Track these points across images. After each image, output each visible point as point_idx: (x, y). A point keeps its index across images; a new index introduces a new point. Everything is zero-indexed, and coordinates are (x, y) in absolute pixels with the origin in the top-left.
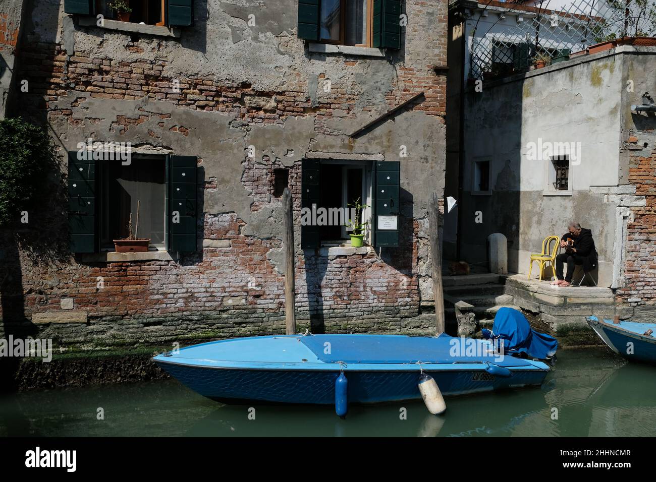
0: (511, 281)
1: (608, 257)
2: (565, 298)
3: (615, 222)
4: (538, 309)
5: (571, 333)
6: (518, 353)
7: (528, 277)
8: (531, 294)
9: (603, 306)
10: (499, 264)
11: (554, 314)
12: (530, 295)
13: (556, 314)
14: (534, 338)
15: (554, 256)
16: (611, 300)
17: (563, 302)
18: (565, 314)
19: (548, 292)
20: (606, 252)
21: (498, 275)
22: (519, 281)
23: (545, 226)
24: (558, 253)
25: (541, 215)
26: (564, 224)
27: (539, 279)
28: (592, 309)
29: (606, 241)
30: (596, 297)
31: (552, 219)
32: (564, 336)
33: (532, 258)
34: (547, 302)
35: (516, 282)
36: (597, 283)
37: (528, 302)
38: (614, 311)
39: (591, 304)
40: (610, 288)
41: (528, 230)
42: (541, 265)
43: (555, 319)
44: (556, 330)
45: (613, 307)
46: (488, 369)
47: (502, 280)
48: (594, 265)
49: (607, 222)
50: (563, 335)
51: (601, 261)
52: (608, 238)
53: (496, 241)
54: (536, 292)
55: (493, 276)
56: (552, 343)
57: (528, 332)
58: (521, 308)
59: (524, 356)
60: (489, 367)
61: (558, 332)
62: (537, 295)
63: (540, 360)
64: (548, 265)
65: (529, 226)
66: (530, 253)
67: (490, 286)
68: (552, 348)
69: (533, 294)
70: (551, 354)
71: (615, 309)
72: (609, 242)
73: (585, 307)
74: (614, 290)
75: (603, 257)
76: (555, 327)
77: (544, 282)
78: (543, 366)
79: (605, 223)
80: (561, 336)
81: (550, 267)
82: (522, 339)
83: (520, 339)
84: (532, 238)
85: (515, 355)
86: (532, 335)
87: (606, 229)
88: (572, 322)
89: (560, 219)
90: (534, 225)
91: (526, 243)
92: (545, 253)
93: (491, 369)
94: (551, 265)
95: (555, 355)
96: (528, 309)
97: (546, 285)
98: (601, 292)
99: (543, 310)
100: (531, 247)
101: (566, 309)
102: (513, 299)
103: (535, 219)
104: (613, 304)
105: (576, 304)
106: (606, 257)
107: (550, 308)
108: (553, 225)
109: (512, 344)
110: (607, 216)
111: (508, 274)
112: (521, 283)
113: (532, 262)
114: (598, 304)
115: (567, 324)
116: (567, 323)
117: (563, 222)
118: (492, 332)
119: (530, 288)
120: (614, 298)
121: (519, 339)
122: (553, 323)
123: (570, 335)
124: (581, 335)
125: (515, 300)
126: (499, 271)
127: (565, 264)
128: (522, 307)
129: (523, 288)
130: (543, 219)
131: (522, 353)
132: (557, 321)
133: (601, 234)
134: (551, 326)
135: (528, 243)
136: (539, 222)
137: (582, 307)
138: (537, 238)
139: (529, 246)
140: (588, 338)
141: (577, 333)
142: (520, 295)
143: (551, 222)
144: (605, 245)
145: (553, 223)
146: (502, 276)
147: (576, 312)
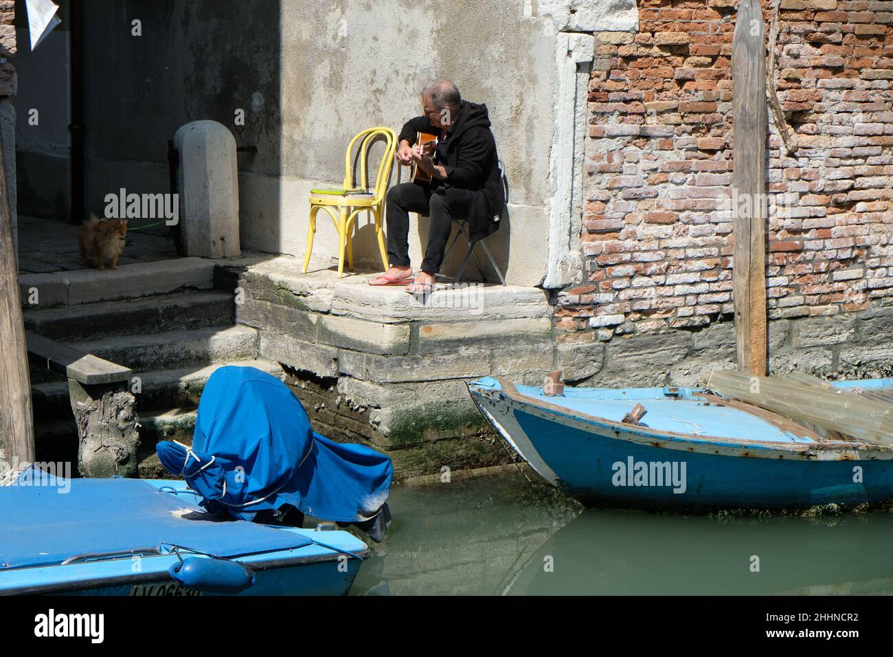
0: (252, 281)
1: (536, 191)
2: (414, 324)
3: (555, 80)
4: (334, 366)
5: (431, 435)
6: (271, 512)
7: (299, 263)
8: (313, 318)
9: (522, 345)
10: (213, 222)
11: (381, 377)
12: (310, 322)
13: (389, 378)
14: (323, 457)
15: (379, 193)
16: (545, 323)
17: (406, 339)
18: (415, 377)
19: (364, 309)
20: (530, 174)
21: (210, 264)
22: (276, 277)
23: (355, 93)
24: (394, 183)
25: (339, 56)
26: (410, 90)
27: (335, 268)
28: (492, 356)
29: (530, 140)
30: (503, 318)
31: (374, 72)
32: (412, 446)
33: (316, 200)
34: (360, 342)
35: (267, 281)
36: (504, 273)
37: (303, 347)
38: (551, 357)
39: (490, 340)
40: (540, 286)
41: (301, 108)
42: (343, 226)
43: (384, 393)
44: (384, 429)
45: (546, 347)
46: (177, 570)
47: (226, 279)
48: (497, 219)
49: (533, 79)
50: (407, 443)
51: (515, 204)
52: (536, 133)
53: (200, 147)
54: (327, 313)
55: (192, 267)
56: (378, 470)
57: (302, 443)
58: (285, 367)
59: (293, 518)
60: (182, 563)
61: (393, 434)
62: (331, 323)
63: (342, 525)
64: (362, 222)
65: (305, 95)
66: (308, 184)
67: (183, 301)
68: (376, 484)
69: (319, 319)
70: (374, 503)
71: (555, 351)
72: (539, 145)
73: (472, 351)
74: (552, 294)
75: (523, 191)
76: (383, 419)
77: (354, 278)
78: (349, 542)
79: (527, 84)
80: (402, 447)
81: (370, 229)
82: (285, 466)
83: (279, 466)
84: (316, 137)
85: (264, 518)
86: (316, 449)
87: (529, 103)
88: (434, 398)
89: (397, 72)
90: (320, 93)
91: (297, 152)
92: (354, 185)
93: (187, 568)
94: (373, 221)
95: (384, 507)
96: (303, 368)
97: (358, 287)
98: (516, 301)
99: (348, 368)
100: (312, 165)
101: (417, 361)
102: (258, 339)
103: (322, 71)
104: (550, 335)
105: (447, 341)
106: (529, 190)
107: (369, 361)
108: (378, 91)
109: (255, 485)
110: (531, 61)
111: (242, 256)
112: (282, 287)
113: (314, 213)
114: (507, 338)
115: (419, 409)
116: (419, 403)
117: (406, 81)
118: (189, 449)
119: (310, 302)
120: (552, 318)
121: (274, 466)
122: (378, 407)
123: (427, 441)
124: (458, 439)
125: (264, 343)
126: (213, 250)
127: (413, 217)
128: (286, 362)
129: (288, 301)
130: (345, 71)
131: (285, 507)
132: (391, 400)
133: (515, 120)
134: (375, 416)
135: (301, 153)
136: (335, 83)
137: (463, 351)
138: (330, 135)
139: (305, 162)
140: (480, 448)
141: (448, 433)
142: (278, 324)
143: (372, 82)
144: (528, 154)
145: (376, 86)
146: (222, 263)
147: (448, 367)
